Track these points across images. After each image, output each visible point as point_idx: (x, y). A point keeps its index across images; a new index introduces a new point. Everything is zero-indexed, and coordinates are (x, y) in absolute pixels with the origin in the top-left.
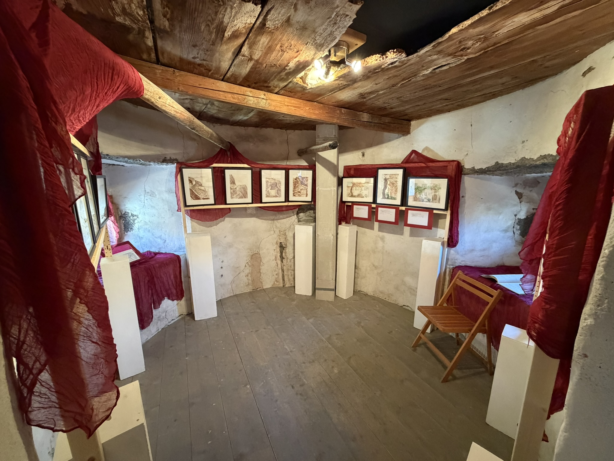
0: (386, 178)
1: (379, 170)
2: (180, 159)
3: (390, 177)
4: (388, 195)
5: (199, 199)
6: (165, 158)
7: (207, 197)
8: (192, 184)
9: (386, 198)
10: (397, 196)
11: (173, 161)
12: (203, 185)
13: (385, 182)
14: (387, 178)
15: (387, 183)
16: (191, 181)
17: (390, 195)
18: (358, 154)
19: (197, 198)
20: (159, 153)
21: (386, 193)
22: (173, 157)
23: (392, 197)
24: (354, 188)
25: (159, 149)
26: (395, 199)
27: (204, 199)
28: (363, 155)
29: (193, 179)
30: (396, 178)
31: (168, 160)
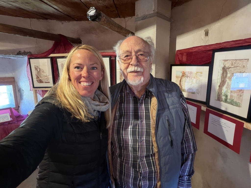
0: (225, 66)
1: (217, 54)
2: (33, 52)
3: (232, 65)
4: (227, 96)
5: (42, 82)
6: (20, 51)
7: (48, 81)
8: (37, 71)
9: (224, 100)
10: (242, 101)
11: (26, 54)
12: (45, 72)
13: (223, 74)
14: (227, 66)
15: (226, 76)
16: (36, 69)
17: (229, 97)
18: (200, 33)
19: (41, 81)
20: (14, 48)
21: (223, 92)
22: (27, 51)
23: (232, 100)
24: (184, 79)
25: (14, 45)
26: (237, 105)
27: (46, 82)
28: (207, 34)
29: (37, 67)
30: (244, 66)
31: (22, 53)
